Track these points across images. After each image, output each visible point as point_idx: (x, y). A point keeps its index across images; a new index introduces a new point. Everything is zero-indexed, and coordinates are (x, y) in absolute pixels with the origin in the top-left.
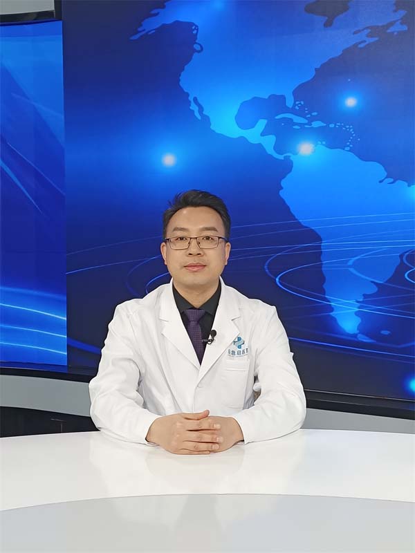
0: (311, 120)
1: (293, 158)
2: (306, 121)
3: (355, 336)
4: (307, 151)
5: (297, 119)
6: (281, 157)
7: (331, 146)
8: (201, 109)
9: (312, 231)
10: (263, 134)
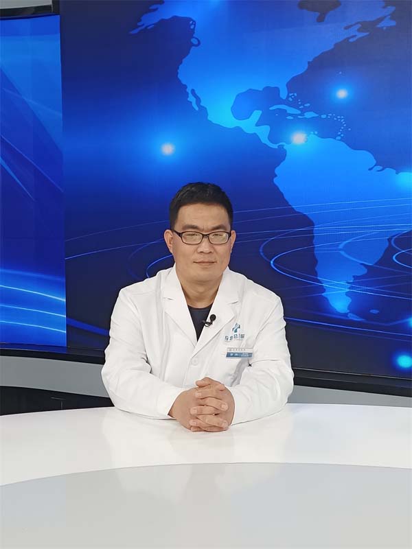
0: (303, 111)
1: (286, 147)
2: (299, 112)
3: (346, 315)
4: (300, 140)
5: (291, 110)
6: (275, 146)
7: (323, 135)
8: (198, 100)
9: (305, 216)
10: (258, 124)
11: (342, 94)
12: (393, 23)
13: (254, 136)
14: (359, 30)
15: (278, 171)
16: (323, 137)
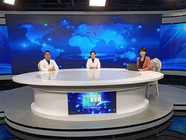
4: (44, 45)
6: (41, 46)
7: (47, 44)
8: (29, 39)
11: (49, 39)
13: (38, 44)
14: (51, 32)
15: (41, 49)
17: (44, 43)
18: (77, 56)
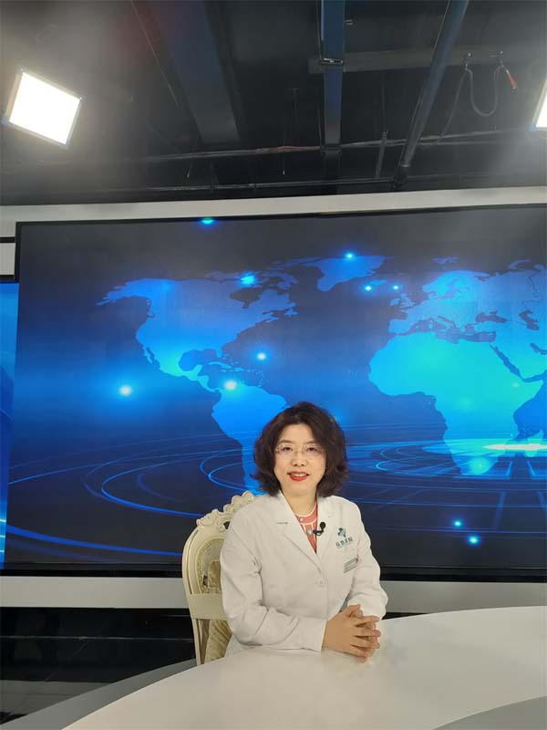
0: (234, 367)
1: (221, 391)
2: (229, 367)
4: (231, 386)
5: (224, 365)
6: (212, 390)
8: (152, 356)
9: (236, 441)
10: (199, 375)
11: (261, 356)
12: (296, 313)
13: (197, 382)
14: (272, 316)
15: (215, 408)
16: (249, 385)
17: (230, 375)
18: (418, 451)
